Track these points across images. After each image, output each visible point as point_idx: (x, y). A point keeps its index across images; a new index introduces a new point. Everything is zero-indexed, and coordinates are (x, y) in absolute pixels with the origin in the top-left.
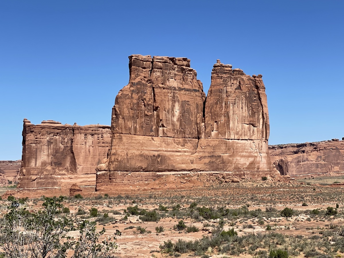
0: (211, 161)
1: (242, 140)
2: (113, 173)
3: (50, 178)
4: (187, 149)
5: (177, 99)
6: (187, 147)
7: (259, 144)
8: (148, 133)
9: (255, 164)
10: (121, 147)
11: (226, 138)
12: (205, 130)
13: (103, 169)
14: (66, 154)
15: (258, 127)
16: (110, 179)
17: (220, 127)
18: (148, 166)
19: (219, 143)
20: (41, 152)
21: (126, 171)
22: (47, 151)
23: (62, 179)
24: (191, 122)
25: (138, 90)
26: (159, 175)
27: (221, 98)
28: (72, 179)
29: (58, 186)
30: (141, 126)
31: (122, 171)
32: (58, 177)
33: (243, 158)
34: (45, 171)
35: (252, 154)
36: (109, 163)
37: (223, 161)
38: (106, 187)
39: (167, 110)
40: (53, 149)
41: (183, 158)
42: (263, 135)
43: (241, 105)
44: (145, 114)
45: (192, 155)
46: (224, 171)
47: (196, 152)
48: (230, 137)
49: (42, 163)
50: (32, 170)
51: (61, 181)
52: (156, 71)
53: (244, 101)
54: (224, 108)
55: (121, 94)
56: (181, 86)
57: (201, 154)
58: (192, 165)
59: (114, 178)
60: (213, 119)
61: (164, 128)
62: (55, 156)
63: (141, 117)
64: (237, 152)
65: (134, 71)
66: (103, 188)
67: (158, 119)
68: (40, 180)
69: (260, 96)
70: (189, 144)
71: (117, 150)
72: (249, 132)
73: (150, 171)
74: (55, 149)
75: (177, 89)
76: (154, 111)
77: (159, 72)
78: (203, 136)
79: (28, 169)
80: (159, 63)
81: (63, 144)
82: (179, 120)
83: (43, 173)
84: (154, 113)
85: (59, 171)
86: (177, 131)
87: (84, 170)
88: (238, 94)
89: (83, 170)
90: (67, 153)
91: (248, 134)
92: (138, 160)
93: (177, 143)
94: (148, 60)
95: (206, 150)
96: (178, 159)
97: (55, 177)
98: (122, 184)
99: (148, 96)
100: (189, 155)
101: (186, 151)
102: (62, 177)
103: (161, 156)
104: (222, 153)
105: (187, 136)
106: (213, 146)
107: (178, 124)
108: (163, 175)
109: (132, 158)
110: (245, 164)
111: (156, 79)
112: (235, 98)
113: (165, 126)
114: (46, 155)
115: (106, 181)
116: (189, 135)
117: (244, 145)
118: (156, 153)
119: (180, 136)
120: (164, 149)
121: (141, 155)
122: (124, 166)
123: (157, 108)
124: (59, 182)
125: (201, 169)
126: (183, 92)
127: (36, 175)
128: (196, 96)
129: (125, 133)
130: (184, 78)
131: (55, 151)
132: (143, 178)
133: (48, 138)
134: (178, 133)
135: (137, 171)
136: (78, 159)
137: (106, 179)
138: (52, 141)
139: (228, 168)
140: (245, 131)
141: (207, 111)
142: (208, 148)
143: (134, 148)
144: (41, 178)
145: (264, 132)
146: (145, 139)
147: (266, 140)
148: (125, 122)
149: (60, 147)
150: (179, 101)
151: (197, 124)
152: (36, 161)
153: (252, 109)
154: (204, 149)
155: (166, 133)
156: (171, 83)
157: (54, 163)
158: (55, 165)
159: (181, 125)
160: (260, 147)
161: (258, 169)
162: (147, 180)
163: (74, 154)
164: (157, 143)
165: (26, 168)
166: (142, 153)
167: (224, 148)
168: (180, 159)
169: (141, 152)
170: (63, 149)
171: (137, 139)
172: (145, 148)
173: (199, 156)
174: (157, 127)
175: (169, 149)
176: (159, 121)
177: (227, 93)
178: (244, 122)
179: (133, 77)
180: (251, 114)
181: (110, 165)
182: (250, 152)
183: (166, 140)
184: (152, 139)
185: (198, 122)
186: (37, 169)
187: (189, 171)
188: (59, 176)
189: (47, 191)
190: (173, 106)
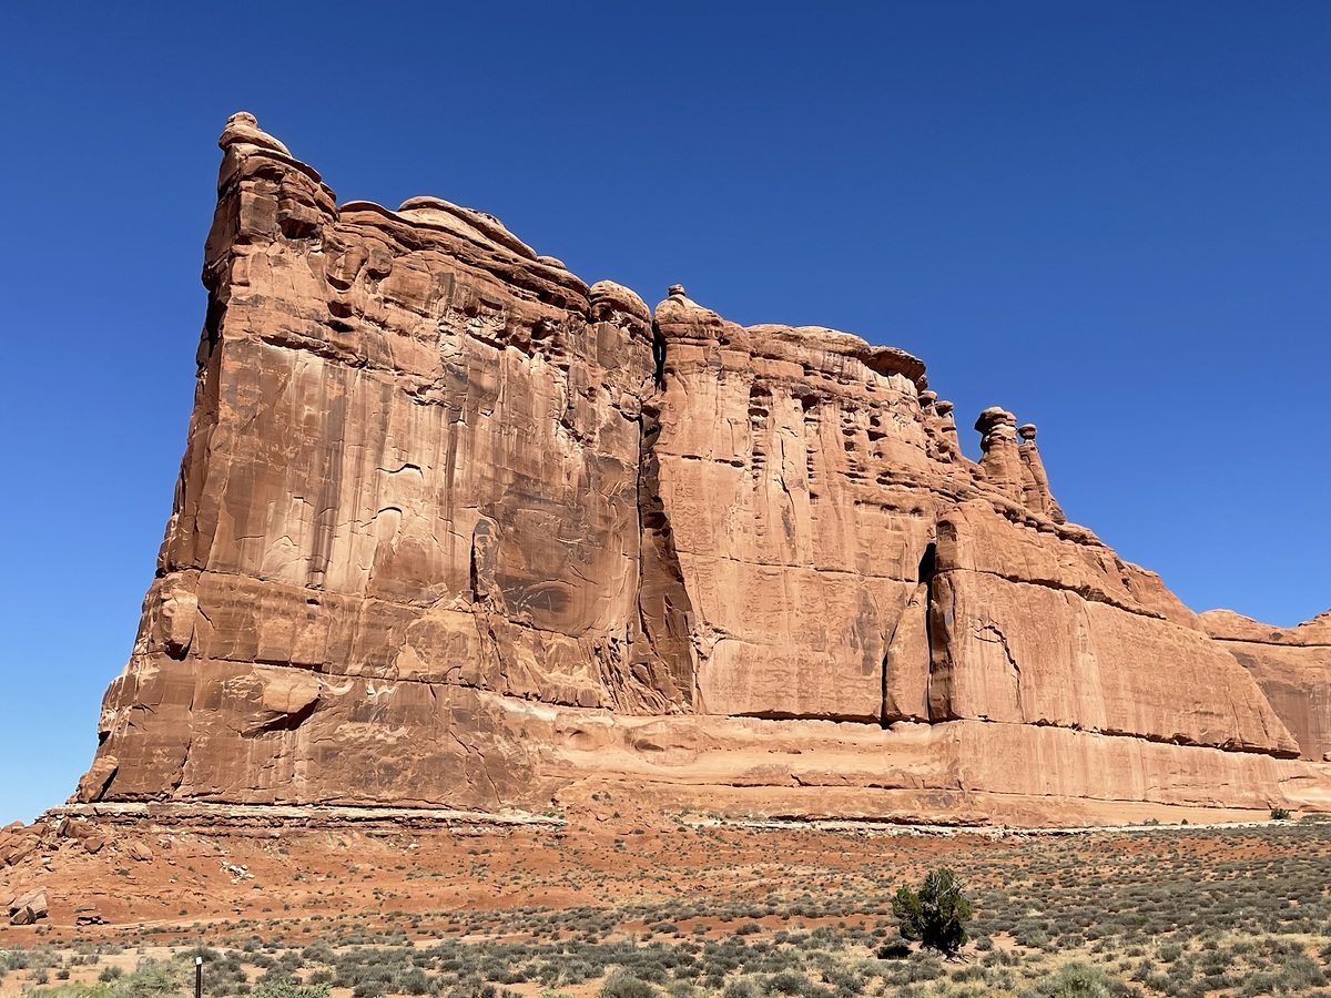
3: (460, 716)
14: (599, 526)
20: (381, 450)
22: (443, 458)
23: (570, 742)
28: (650, 755)
29: (535, 798)
32: (534, 720)
34: (413, 643)
40: (497, 458)
49: (387, 564)
50: (269, 612)
51: (562, 754)
62: (508, 517)
68: (349, 730)
74: (513, 460)
79: (225, 595)
81: (581, 431)
83: (387, 657)
85: (539, 660)
87: (751, 679)
89: (742, 673)
90: (607, 520)
97: (502, 713)
102: (565, 723)
114: (429, 490)
124: (538, 768)
127: (318, 668)
131: (508, 479)
133: (452, 346)
136: (705, 576)
138: (487, 381)
144: (361, 714)
149: (552, 456)
152: (323, 526)
157: (504, 581)
158: (512, 603)
163: (667, 532)
165: (212, 585)
170: (575, 479)
186: (328, 613)
188: (546, 713)
189: (428, 844)
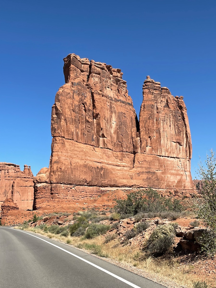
0: (148, 177)
1: (171, 157)
2: (56, 186)
4: (125, 164)
5: (113, 110)
6: (126, 162)
7: (184, 163)
8: (89, 141)
9: (181, 182)
10: (64, 154)
11: (159, 155)
12: (141, 145)
13: (43, 181)
15: (183, 146)
16: (52, 194)
17: (153, 143)
18: (92, 180)
19: (153, 159)
21: (70, 184)
24: (127, 135)
25: (78, 91)
26: (102, 191)
27: (153, 113)
30: (82, 133)
31: (65, 184)
33: (172, 176)
35: (179, 172)
36: (50, 173)
37: (157, 178)
38: (48, 204)
39: (106, 119)
41: (124, 173)
42: (187, 155)
43: (169, 122)
44: (86, 119)
45: (131, 170)
46: (159, 189)
47: (133, 167)
48: (162, 154)
52: (95, 76)
53: (172, 119)
54: (155, 124)
55: (62, 91)
56: (116, 97)
57: (139, 169)
58: (132, 181)
59: (56, 192)
60: (147, 133)
61: (104, 138)
63: (82, 123)
64: (167, 169)
65: (73, 70)
66: (44, 205)
67: (98, 127)
69: (184, 116)
70: (127, 159)
71: (60, 157)
72: (176, 150)
73: (94, 186)
75: (113, 99)
76: (93, 119)
77: (97, 77)
78: (139, 150)
80: (98, 69)
82: (116, 132)
84: (94, 121)
86: (114, 144)
88: (166, 111)
91: (176, 152)
92: (83, 171)
93: (115, 156)
94: (86, 62)
95: (143, 165)
96: (119, 173)
98: (66, 200)
99: (88, 101)
100: (128, 169)
101: (125, 166)
103: (104, 168)
104: (156, 170)
105: (125, 150)
106: (149, 161)
107: (115, 136)
108: (106, 191)
109: (76, 168)
110: (174, 182)
111: (95, 85)
112: (164, 115)
113: (106, 136)
115: (47, 196)
116: (126, 149)
117: (173, 163)
118: (99, 165)
119: (118, 150)
120: (105, 161)
121: (85, 166)
122: (68, 178)
123: (97, 115)
125: (141, 186)
126: (119, 103)
128: (130, 109)
129: (67, 138)
130: (119, 89)
132: (88, 193)
134: (116, 147)
135: (81, 185)
137: (47, 194)
139: (161, 185)
140: (173, 149)
141: (142, 125)
142: (145, 163)
143: (77, 156)
145: (187, 151)
146: (87, 148)
147: (189, 159)
148: (67, 124)
150: (115, 113)
151: (132, 138)
153: (178, 127)
154: (141, 164)
155: (106, 144)
156: (108, 92)
159: (118, 138)
160: (185, 165)
161: (185, 187)
162: (91, 196)
164: (99, 154)
166: (85, 164)
167: (158, 164)
168: (121, 173)
169: (85, 162)
171: (79, 146)
172: (88, 158)
173: (137, 172)
174: (97, 136)
175: (110, 162)
176: (99, 130)
177: (157, 109)
178: (172, 139)
179: (73, 77)
180: (177, 133)
181: (52, 175)
182: (178, 170)
183: (107, 152)
184: (94, 149)
185: (134, 136)
187: (130, 187)
190: (111, 117)
